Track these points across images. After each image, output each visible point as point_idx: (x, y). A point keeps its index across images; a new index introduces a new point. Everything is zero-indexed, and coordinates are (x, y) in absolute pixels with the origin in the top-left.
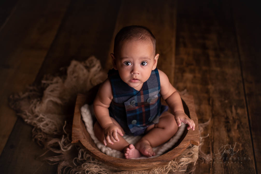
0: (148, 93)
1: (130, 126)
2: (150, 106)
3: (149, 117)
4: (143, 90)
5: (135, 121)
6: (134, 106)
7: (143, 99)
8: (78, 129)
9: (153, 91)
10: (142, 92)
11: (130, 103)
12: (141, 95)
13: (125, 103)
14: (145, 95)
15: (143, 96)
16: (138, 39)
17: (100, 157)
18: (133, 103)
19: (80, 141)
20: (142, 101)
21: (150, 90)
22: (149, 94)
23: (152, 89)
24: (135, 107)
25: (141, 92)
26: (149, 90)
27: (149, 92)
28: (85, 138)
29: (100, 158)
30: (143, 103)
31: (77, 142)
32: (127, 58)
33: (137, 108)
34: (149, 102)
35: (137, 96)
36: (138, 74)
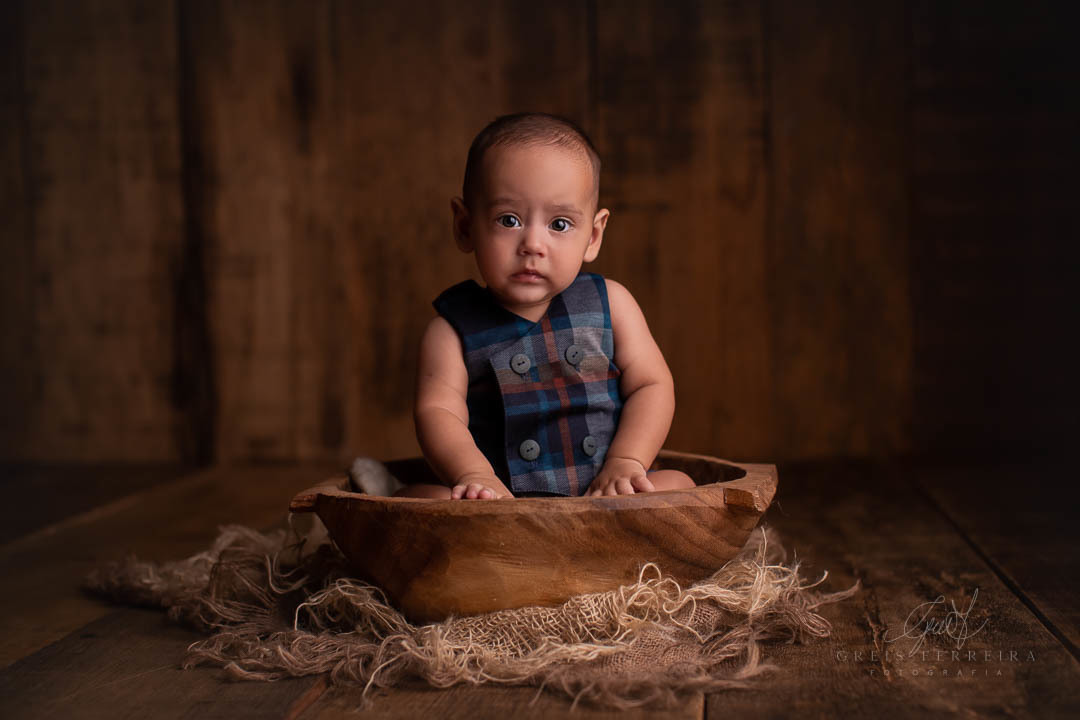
0: (569, 326)
2: (587, 387)
3: (586, 437)
4: (551, 317)
5: (532, 445)
7: (554, 349)
9: (586, 323)
10: (546, 324)
11: (511, 364)
12: (543, 333)
13: (492, 360)
14: (558, 332)
15: (552, 333)
16: (549, 143)
18: (520, 365)
20: (553, 358)
21: (574, 318)
22: (573, 329)
23: (582, 315)
24: (530, 382)
26: (570, 316)
27: (572, 322)
31: (311, 504)
32: (507, 201)
33: (538, 386)
34: (575, 366)
35: (531, 334)
36: (541, 255)
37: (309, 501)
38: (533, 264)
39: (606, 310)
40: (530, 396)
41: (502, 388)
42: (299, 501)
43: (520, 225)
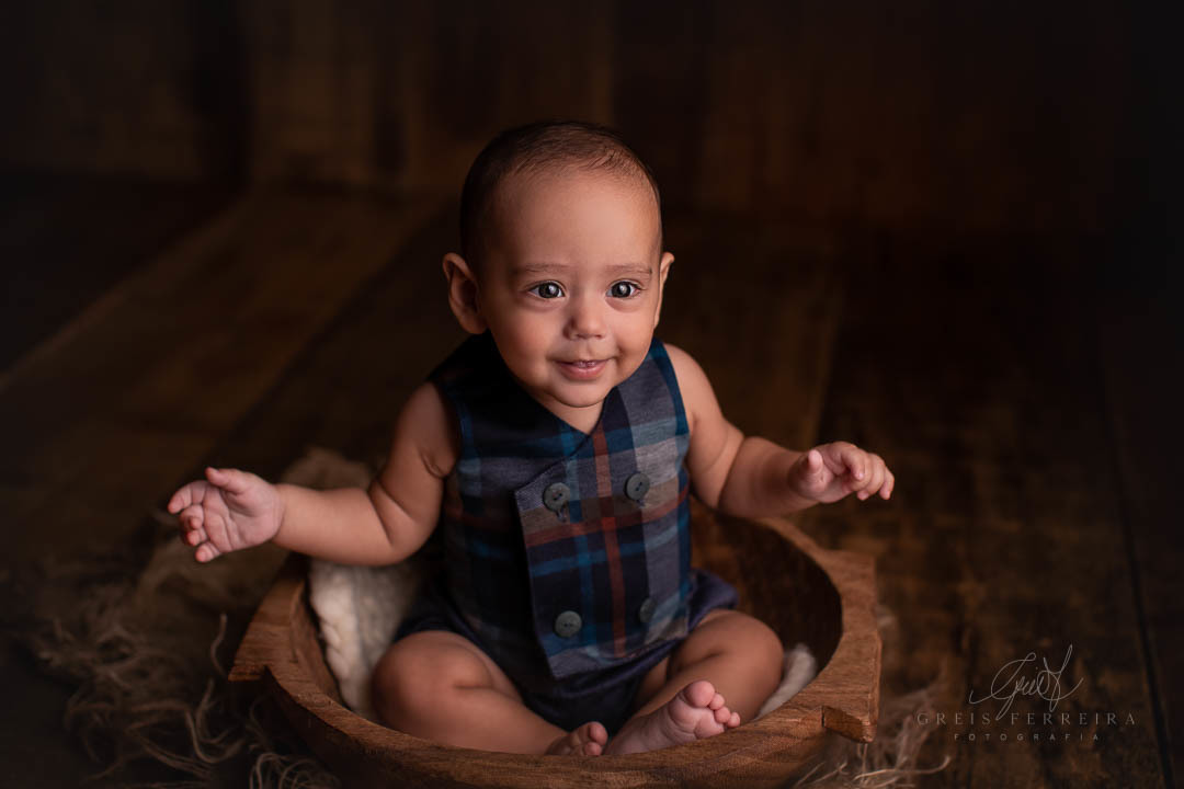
0: (631, 446)
1: (547, 642)
2: (645, 529)
3: (643, 600)
4: (606, 430)
5: (571, 619)
6: (564, 521)
7: (607, 479)
8: (276, 629)
9: (654, 438)
10: (600, 439)
11: (544, 498)
12: (594, 456)
13: (517, 493)
14: (614, 456)
15: (606, 457)
16: (597, 164)
17: (346, 732)
18: (555, 499)
19: (272, 669)
20: (605, 489)
21: (637, 431)
22: (637, 450)
23: (648, 424)
24: (568, 523)
25: (595, 437)
26: (633, 428)
27: (635, 438)
28: (295, 661)
29: (345, 735)
30: (606, 505)
31: (257, 678)
32: (545, 267)
33: (578, 530)
34: (638, 501)
35: (578, 457)
36: (599, 336)
37: (254, 673)
38: (590, 351)
39: (680, 410)
40: (566, 546)
41: (526, 539)
42: (240, 674)
43: (563, 295)
